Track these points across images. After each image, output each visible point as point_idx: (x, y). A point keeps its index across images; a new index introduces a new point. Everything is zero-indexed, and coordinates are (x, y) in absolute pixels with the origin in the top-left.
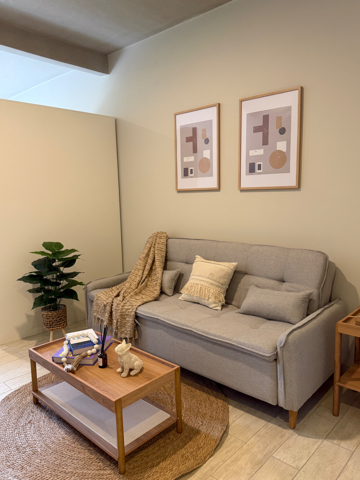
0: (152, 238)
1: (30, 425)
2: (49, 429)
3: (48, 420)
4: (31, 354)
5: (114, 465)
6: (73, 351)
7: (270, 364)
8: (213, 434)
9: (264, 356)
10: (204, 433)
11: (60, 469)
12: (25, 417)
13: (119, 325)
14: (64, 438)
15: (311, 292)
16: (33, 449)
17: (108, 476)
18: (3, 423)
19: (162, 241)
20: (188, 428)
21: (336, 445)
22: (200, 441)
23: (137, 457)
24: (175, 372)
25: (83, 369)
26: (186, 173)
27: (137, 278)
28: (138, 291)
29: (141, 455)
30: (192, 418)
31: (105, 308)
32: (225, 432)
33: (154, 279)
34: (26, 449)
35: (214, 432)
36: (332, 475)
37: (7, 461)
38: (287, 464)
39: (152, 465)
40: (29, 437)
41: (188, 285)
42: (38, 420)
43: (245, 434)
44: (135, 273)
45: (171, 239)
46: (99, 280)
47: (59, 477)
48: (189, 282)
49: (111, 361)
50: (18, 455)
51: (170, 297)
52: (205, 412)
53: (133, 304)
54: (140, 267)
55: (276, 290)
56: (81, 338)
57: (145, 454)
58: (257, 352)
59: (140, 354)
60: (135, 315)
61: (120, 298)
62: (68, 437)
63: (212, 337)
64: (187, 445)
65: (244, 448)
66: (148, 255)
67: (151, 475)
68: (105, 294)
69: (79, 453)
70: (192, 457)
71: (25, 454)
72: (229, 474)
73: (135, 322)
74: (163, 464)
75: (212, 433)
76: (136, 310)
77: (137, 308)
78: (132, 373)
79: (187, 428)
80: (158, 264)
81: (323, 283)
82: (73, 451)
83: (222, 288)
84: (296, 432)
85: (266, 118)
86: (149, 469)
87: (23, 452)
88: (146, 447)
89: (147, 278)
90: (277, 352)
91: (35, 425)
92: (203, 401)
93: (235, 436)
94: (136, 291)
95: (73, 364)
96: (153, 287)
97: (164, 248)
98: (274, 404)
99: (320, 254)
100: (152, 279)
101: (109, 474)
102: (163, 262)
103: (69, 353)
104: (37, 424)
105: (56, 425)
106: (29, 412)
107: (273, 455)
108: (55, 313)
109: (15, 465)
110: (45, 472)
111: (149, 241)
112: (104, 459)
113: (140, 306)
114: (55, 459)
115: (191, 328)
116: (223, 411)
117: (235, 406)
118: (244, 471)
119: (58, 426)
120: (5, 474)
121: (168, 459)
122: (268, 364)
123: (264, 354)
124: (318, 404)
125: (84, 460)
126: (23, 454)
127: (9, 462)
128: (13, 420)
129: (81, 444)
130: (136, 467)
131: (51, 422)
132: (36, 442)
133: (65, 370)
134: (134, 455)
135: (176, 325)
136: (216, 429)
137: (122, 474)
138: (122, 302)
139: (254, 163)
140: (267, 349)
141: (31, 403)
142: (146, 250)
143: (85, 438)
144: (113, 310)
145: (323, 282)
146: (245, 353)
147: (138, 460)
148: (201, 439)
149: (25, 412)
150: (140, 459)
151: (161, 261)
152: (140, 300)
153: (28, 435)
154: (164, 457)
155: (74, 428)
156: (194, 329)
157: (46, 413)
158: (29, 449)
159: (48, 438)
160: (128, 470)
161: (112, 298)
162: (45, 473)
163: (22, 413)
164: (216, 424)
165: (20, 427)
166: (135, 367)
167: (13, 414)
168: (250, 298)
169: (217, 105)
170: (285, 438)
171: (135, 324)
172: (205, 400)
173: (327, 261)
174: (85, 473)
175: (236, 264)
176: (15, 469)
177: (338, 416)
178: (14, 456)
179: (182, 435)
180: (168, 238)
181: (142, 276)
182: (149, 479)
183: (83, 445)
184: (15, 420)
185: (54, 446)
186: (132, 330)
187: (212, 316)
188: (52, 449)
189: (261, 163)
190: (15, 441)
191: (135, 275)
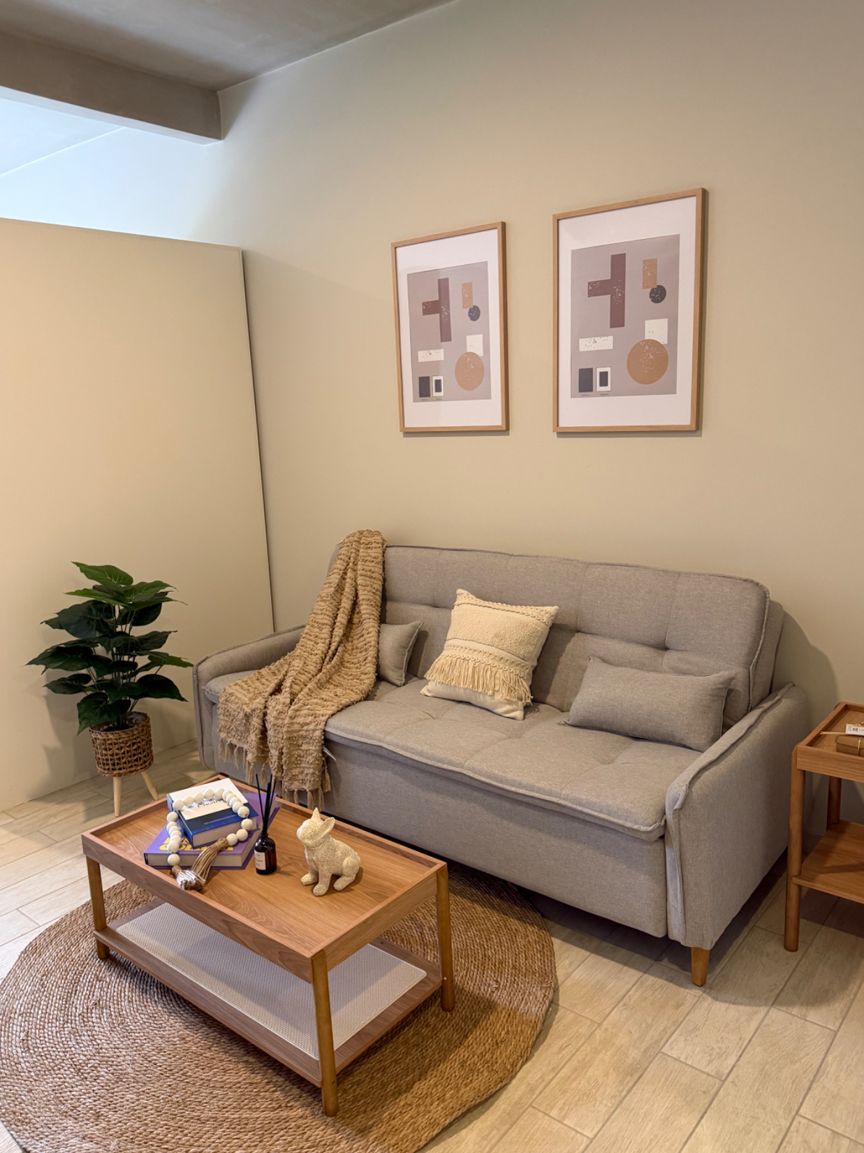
0: (348, 546)
1: (97, 1010)
2: (145, 1018)
3: (139, 996)
4: (87, 846)
5: (309, 1094)
6: (194, 837)
7: (649, 847)
8: (526, 1008)
9: (637, 831)
10: (504, 1008)
11: (187, 1112)
12: (84, 993)
13: (285, 762)
14: (184, 1039)
15: (733, 675)
16: (115, 1070)
17: (300, 1122)
18: (32, 1011)
19: (373, 555)
20: (467, 998)
21: (798, 1017)
22: (498, 1027)
23: (360, 1073)
24: (437, 877)
25: (219, 878)
26: (425, 388)
27: (319, 645)
28: (325, 679)
29: (367, 1067)
30: (472, 973)
31: (247, 721)
32: (553, 1003)
33: (359, 645)
34: (99, 1069)
35: (526, 1003)
36: (794, 1088)
37: (58, 1102)
38: (696, 1069)
39: (397, 1089)
40: (101, 1040)
41: (441, 661)
42: (115, 998)
43: (596, 1003)
44: (312, 634)
45: (393, 549)
46: (226, 653)
47: (186, 1132)
48: (444, 653)
49: (284, 856)
50: (81, 1085)
51: (399, 688)
52: (501, 958)
53: (317, 712)
54: (323, 619)
55: (649, 671)
56: (206, 803)
57: (378, 1065)
58: (621, 822)
59: (349, 834)
60: (323, 737)
61: (284, 697)
62: (193, 1036)
63: (513, 789)
64: (470, 1038)
65: (598, 1037)
66: (340, 588)
67: (397, 1112)
68: (245, 686)
69: (225, 1071)
70: (483, 1066)
71: (99, 1083)
72: (570, 1100)
73: (323, 753)
74: (421, 1087)
75: (524, 1007)
76: (325, 725)
77: (326, 722)
78: (339, 885)
79: (465, 999)
80: (368, 611)
81: (758, 652)
82: (211, 1068)
83: (523, 666)
84: (708, 994)
85: (618, 262)
86: (391, 1099)
87: (92, 1076)
88: (377, 1048)
89: (342, 645)
90: (666, 821)
91: (111, 1011)
92: (493, 930)
93: (575, 1011)
94: (319, 680)
95: (198, 870)
96: (358, 665)
97: (377, 570)
98: (659, 934)
99: (749, 585)
100: (354, 647)
101: (302, 1117)
102: (378, 606)
103: (182, 841)
104: (115, 1008)
105: (160, 1009)
106: (91, 980)
107: (663, 1050)
108: (124, 736)
109: (79, 1109)
110: (152, 1122)
111: (341, 554)
112: (284, 1083)
113: (333, 715)
114: (172, 1089)
115: (462, 767)
116: (542, 954)
117: (565, 940)
118: (602, 1090)
119: (165, 1010)
120: (59, 1134)
121: (432, 1074)
122: (645, 847)
123: (635, 827)
124: (750, 925)
125: (240, 1087)
126: (93, 1083)
127: (64, 1104)
128: (56, 1002)
129: (226, 1050)
130: (362, 1096)
131: (147, 1002)
132: (120, 1052)
133: (181, 885)
134: (353, 1069)
135: (424, 760)
136: (531, 998)
137: (331, 1116)
138: (290, 707)
139: (592, 369)
140: (643, 816)
141: (93, 956)
142: (336, 576)
143: (232, 1037)
144: (268, 726)
145: (757, 650)
146: (591, 822)
147: (364, 1081)
148: (500, 1023)
149: (81, 980)
150: (366, 1076)
151: (372, 603)
152: (332, 701)
153: (98, 1035)
154: (421, 1070)
155: (204, 1012)
156: (469, 770)
157: (132, 980)
158: (105, 1070)
159: (145, 1039)
160: (343, 1106)
161: (264, 698)
162: (153, 1124)
163: (75, 983)
164: (529, 985)
165: (75, 1016)
166: (345, 871)
167: (53, 986)
168: (590, 690)
169: (500, 227)
170: (685, 1008)
171: (323, 759)
172: (497, 929)
173: (766, 601)
174: (246, 1118)
175: (556, 609)
176: (81, 1119)
177: (796, 950)
178: (73, 1087)
179: (454, 1015)
180: (387, 547)
181: (330, 641)
182: (393, 1122)
183: (232, 1051)
184: (61, 1001)
185: (163, 1058)
186: (317, 773)
187: (504, 736)
188: (161, 1066)
189: (608, 369)
190: (71, 1053)
191: (312, 638)
